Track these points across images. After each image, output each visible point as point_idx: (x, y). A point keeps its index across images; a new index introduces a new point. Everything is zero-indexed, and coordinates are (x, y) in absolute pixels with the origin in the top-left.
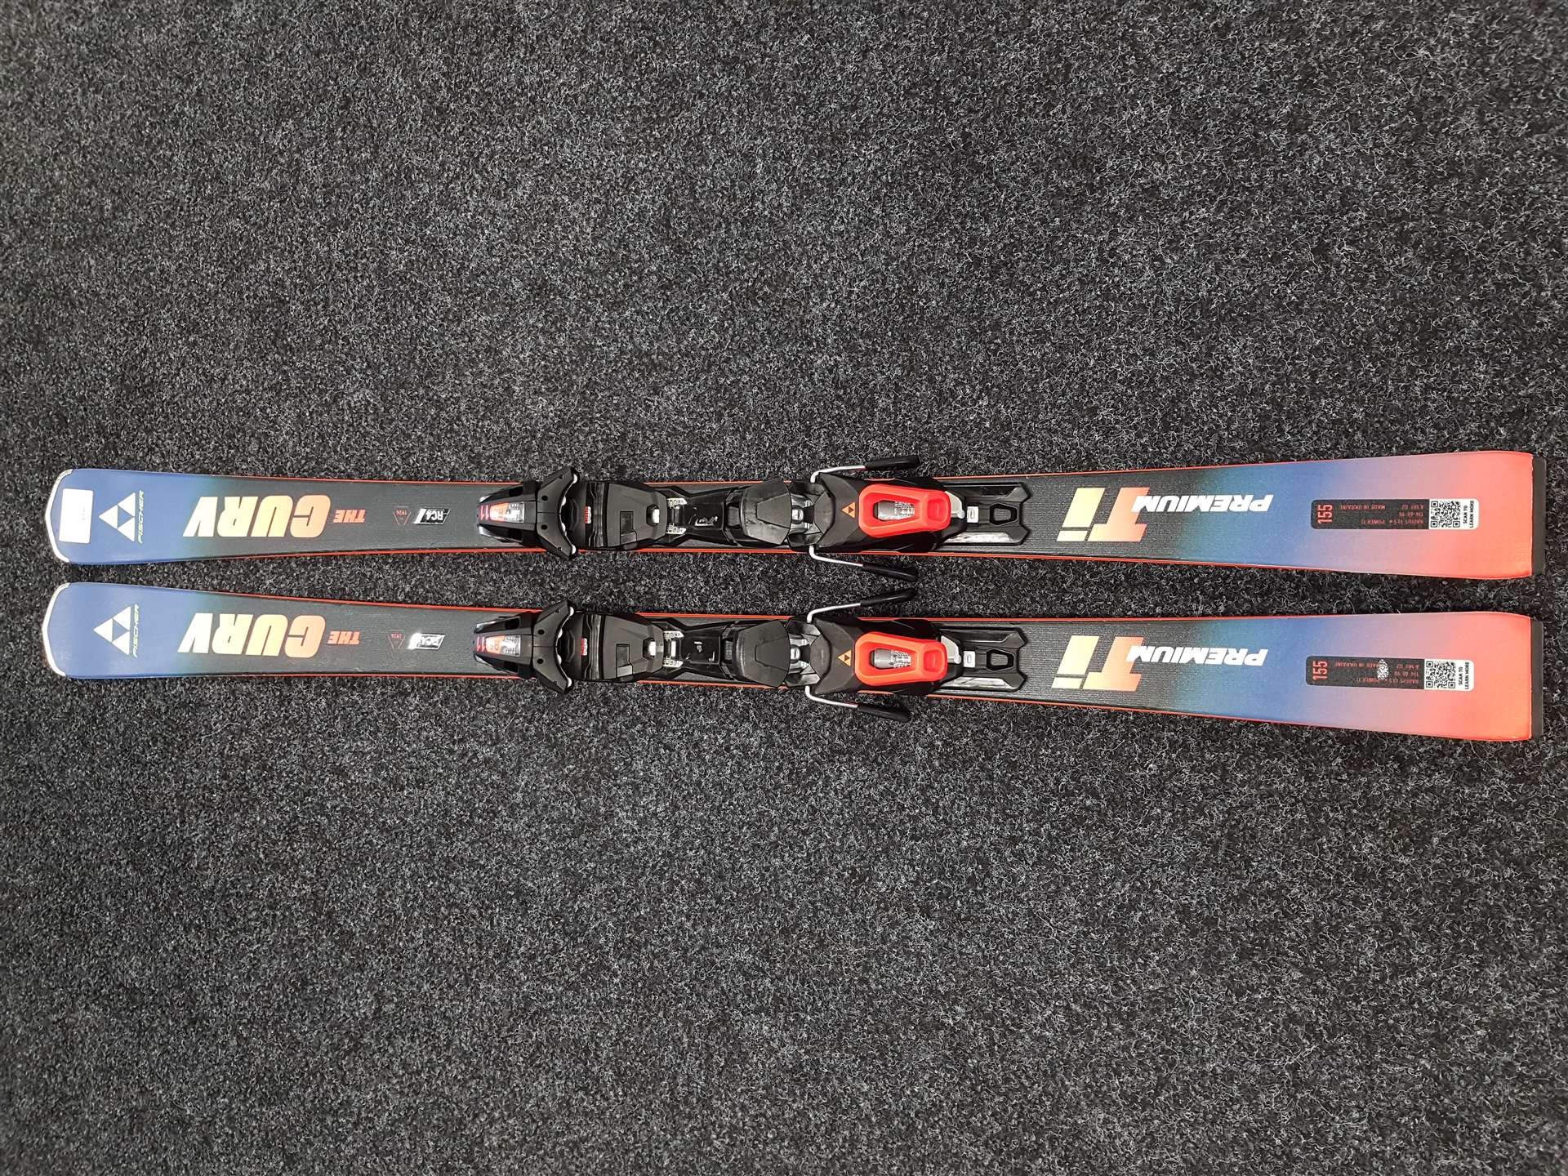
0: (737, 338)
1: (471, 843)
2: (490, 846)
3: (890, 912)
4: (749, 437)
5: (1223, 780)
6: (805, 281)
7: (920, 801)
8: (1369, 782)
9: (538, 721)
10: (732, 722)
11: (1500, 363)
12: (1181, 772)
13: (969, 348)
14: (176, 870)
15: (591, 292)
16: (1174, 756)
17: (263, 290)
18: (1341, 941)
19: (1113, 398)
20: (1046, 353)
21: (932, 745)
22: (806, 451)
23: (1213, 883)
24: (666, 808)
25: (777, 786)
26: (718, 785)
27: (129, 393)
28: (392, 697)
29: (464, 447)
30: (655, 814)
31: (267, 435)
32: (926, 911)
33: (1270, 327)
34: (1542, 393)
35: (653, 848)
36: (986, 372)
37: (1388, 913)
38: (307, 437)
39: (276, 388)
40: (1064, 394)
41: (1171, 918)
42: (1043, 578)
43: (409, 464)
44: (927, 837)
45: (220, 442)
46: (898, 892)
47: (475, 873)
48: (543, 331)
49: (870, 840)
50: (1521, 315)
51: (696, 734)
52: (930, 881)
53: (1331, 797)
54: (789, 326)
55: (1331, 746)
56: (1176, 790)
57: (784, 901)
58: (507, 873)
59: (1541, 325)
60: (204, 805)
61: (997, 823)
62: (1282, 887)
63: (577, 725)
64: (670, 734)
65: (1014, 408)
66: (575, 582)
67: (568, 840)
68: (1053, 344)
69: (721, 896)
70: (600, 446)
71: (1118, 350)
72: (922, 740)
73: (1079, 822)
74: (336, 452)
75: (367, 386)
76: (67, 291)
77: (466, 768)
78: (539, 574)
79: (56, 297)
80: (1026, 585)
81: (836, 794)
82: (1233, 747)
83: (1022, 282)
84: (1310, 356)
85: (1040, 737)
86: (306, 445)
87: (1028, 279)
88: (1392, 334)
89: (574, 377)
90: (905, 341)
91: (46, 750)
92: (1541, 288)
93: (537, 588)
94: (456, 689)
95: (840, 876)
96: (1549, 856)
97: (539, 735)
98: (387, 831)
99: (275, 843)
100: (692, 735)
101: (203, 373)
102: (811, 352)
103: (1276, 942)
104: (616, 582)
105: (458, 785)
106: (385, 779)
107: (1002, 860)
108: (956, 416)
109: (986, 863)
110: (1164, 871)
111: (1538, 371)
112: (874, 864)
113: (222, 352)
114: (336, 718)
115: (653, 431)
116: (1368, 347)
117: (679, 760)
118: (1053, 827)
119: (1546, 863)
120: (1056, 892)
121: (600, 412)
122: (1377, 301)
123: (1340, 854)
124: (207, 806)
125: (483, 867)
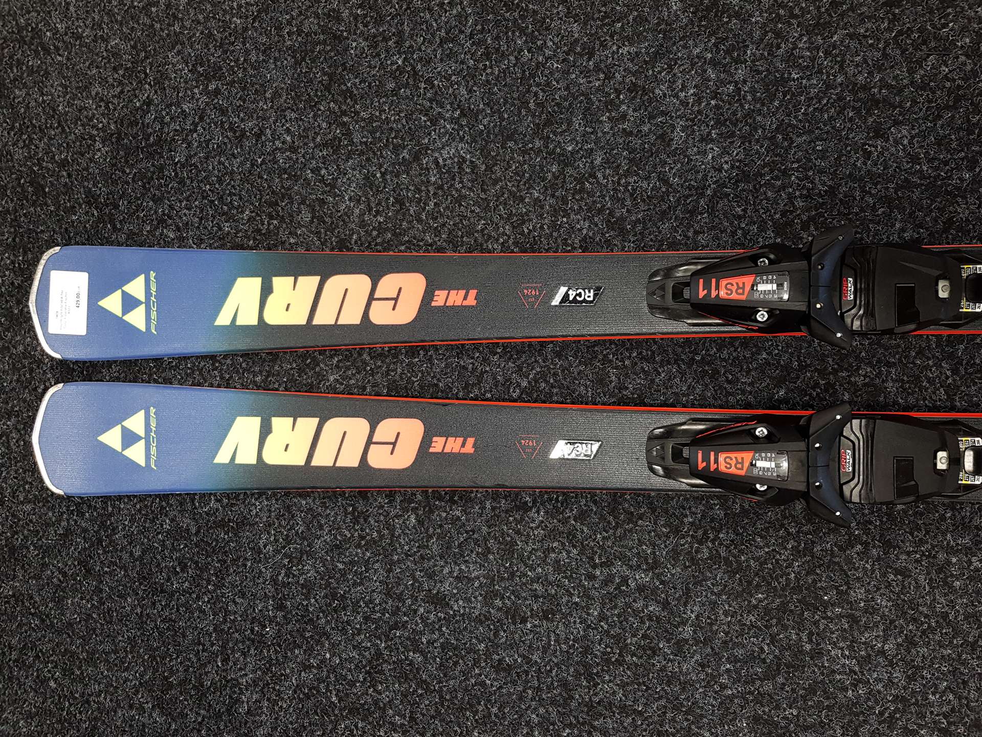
1: (623, 685)
2: (648, 688)
9: (713, 541)
14: (219, 715)
15: (782, 12)
17: (310, 24)
24: (899, 645)
27: (127, 155)
28: (507, 512)
29: (600, 211)
30: (882, 652)
31: (323, 202)
35: (879, 692)
38: (379, 204)
39: (333, 145)
43: (522, 234)
45: (258, 211)
47: (630, 720)
48: (714, 63)
51: (941, 556)
58: (673, 720)
60: (253, 641)
63: (767, 546)
64: (904, 557)
66: (763, 372)
67: (758, 683)
70: (799, 203)
74: (420, 221)
75: (462, 139)
76: (37, 34)
77: (612, 597)
78: (708, 364)
79: (22, 41)
86: (378, 212)
89: (759, 118)
91: (37, 577)
93: (707, 380)
94: (595, 502)
97: (715, 558)
98: (504, 670)
99: (352, 684)
100: (935, 557)
101: (231, 129)
104: (822, 373)
105: (602, 617)
106: (500, 609)
113: (255, 101)
114: (431, 537)
115: (876, 184)
117: (918, 587)
121: (798, 161)
124: (259, 641)
125: (640, 713)
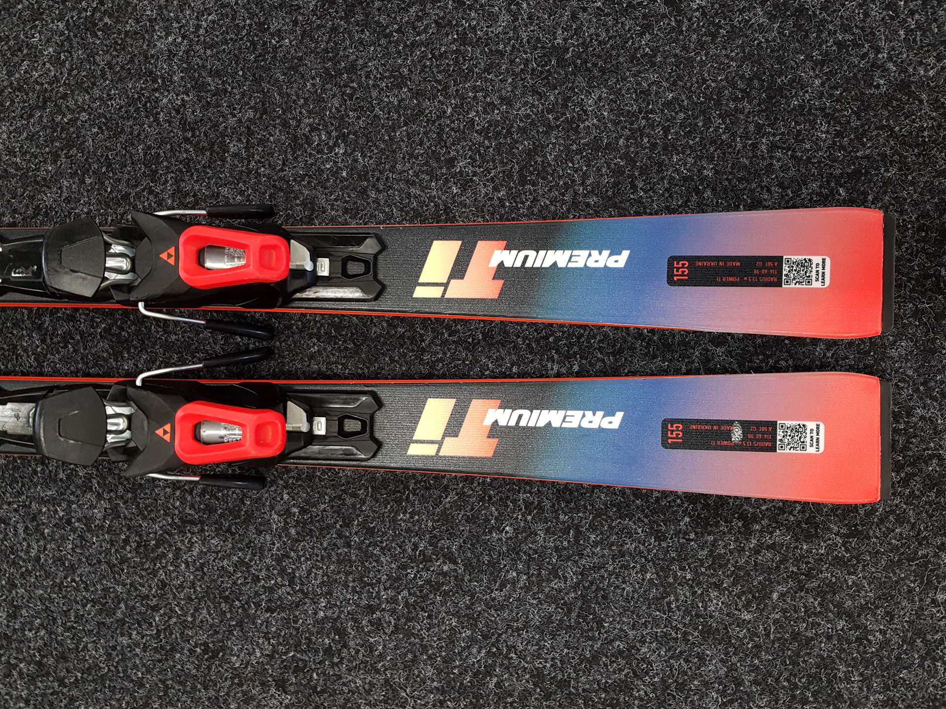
0: (75, 72)
3: (245, 687)
4: (88, 181)
5: (577, 541)
6: (149, 13)
7: (275, 572)
8: (715, 540)
10: (73, 493)
11: (840, 123)
12: (536, 535)
13: (324, 90)
16: (529, 518)
18: (687, 698)
19: (470, 149)
20: (403, 99)
21: (288, 513)
22: (151, 197)
23: (567, 645)
25: (123, 560)
26: (59, 561)
32: (282, 685)
33: (624, 79)
34: (879, 155)
36: (343, 118)
37: (732, 668)
40: (421, 143)
41: (524, 683)
42: (402, 336)
44: (283, 609)
46: (253, 666)
49: (224, 613)
50: (860, 76)
52: (286, 654)
53: (679, 556)
54: (132, 61)
55: (679, 506)
56: (531, 552)
57: (132, 681)
59: (878, 87)
61: (354, 591)
62: (633, 647)
65: (371, 157)
68: (410, 90)
69: (65, 677)
71: (475, 98)
72: (278, 507)
73: (436, 587)
80: (385, 344)
81: (187, 566)
82: (586, 508)
83: (378, 23)
84: (662, 111)
85: (398, 501)
87: (383, 19)
88: (741, 90)
90: (257, 81)
92: (878, 50)
95: (192, 652)
96: (877, 608)
102: (156, 90)
103: (626, 702)
107: (359, 629)
108: (312, 165)
109: (342, 633)
110: (519, 635)
111: (875, 133)
112: (228, 639)
116: (718, 103)
118: (410, 594)
119: (874, 615)
120: (413, 661)
122: (727, 56)
123: (687, 612)
